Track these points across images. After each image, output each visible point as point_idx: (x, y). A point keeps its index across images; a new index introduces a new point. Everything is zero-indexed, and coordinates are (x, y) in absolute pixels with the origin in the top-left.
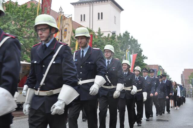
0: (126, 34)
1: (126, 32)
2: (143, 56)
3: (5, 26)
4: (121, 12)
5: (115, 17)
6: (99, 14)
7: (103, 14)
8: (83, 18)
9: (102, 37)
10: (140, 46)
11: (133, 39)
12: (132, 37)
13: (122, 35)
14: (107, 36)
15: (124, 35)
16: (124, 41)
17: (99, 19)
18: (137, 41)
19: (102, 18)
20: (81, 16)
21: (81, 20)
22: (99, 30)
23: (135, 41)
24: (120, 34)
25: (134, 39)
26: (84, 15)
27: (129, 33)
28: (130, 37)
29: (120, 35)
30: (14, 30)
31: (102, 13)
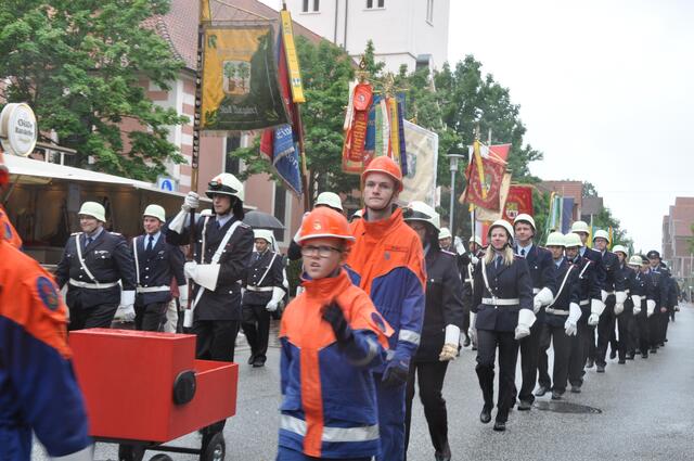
0: (470, 68)
1: (469, 60)
2: (528, 148)
3: (22, 24)
9: (378, 75)
10: (516, 112)
11: (491, 85)
12: (490, 80)
13: (453, 69)
14: (396, 72)
15: (461, 69)
16: (459, 94)
17: (370, 4)
18: (506, 93)
19: (381, 3)
21: (305, 8)
22: (370, 48)
23: (500, 93)
24: (446, 66)
25: (497, 87)
27: (478, 65)
28: (484, 78)
29: (447, 71)
30: (52, 40)
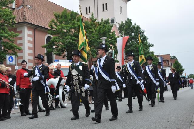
0: (129, 21)
1: (128, 19)
4: (127, 2)
5: (121, 8)
6: (103, 5)
7: (108, 4)
8: (88, 10)
10: (143, 33)
11: (136, 26)
12: (135, 25)
14: (100, 21)
15: (126, 22)
16: (126, 29)
17: (104, 10)
19: (107, 9)
20: (87, 8)
21: (87, 13)
23: (138, 28)
25: (138, 26)
26: (89, 7)
27: (131, 20)
28: (133, 24)
29: (122, 23)
31: (106, 4)
